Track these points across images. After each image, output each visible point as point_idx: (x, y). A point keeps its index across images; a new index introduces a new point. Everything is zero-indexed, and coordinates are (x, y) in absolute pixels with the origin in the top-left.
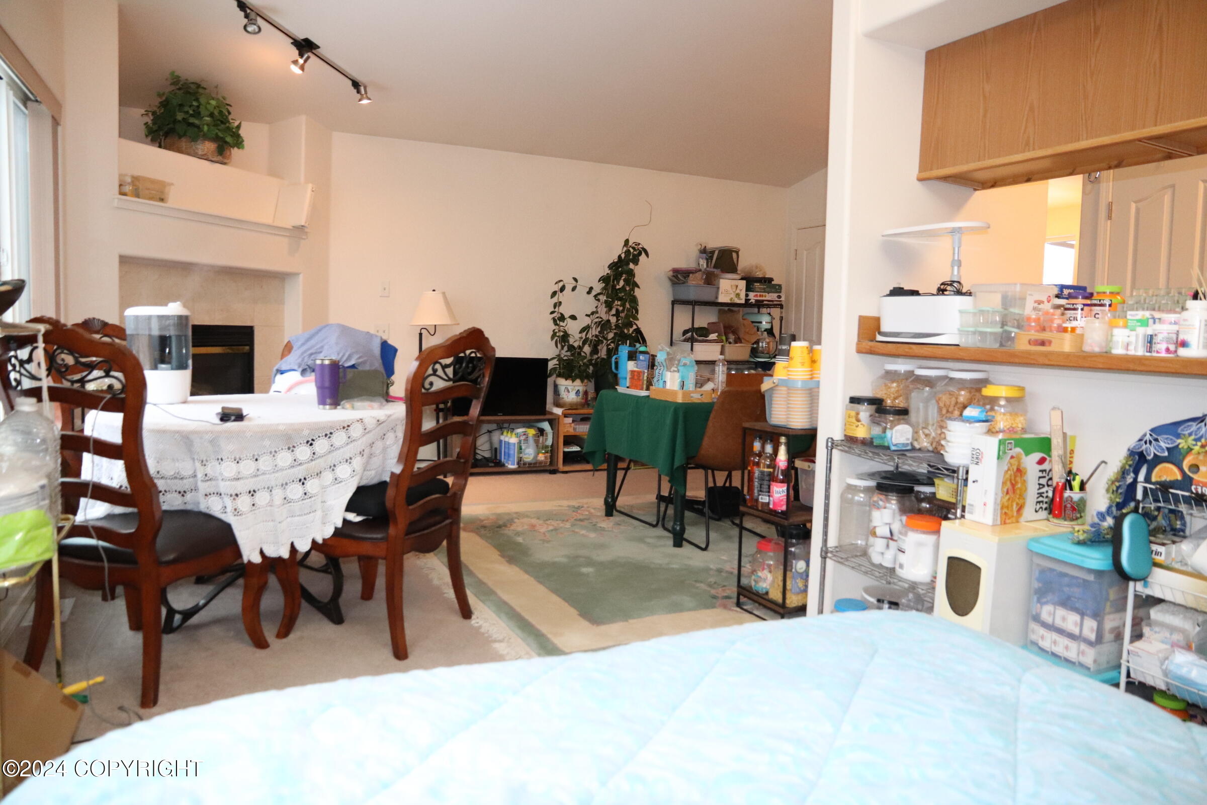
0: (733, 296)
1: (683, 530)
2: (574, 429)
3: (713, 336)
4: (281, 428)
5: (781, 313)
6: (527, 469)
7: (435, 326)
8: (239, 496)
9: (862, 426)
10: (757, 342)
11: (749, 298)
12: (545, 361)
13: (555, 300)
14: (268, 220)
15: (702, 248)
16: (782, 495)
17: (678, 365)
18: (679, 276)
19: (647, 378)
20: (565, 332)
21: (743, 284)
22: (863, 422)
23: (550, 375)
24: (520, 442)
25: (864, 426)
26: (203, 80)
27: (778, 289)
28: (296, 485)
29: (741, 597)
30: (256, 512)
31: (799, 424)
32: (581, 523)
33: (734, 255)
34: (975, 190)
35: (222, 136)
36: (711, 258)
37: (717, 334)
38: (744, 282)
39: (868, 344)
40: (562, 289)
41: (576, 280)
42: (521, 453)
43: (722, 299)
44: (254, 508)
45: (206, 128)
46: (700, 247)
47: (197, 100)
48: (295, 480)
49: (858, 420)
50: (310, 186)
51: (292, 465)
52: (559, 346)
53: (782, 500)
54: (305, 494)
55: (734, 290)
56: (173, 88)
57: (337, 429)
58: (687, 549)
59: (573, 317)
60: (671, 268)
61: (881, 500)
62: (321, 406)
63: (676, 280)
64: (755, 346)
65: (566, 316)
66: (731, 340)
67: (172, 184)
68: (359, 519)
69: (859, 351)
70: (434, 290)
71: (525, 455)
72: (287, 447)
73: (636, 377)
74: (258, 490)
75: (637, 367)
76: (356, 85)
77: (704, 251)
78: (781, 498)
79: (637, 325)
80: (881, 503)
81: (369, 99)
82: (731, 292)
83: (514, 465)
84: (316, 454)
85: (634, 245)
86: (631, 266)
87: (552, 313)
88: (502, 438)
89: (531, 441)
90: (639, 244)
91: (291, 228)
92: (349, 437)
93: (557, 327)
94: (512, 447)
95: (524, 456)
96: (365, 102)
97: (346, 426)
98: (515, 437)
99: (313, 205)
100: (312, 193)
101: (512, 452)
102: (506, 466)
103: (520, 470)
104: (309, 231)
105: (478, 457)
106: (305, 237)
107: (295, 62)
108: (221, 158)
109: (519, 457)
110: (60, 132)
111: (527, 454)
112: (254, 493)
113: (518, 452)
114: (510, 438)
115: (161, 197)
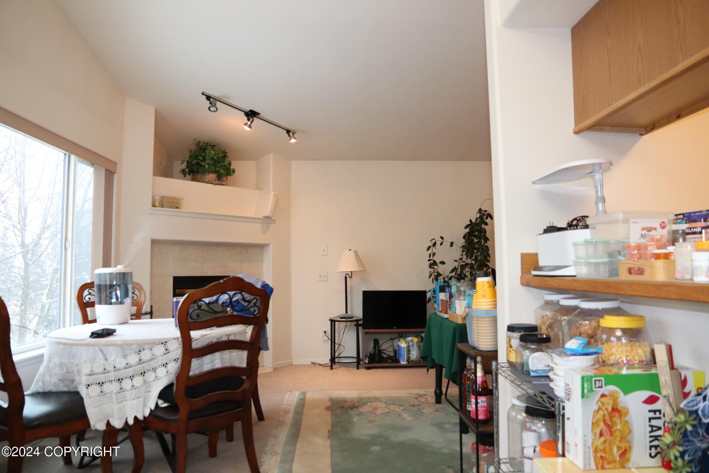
6: (411, 365)
7: (352, 272)
8: (90, 386)
9: (513, 352)
12: (424, 293)
13: (430, 251)
17: (464, 295)
20: (438, 272)
22: (514, 349)
23: (429, 302)
24: (408, 346)
28: (128, 380)
30: (103, 396)
31: (488, 347)
32: (412, 408)
34: (641, 135)
35: (218, 170)
40: (434, 245)
41: (442, 238)
42: (410, 354)
44: (102, 394)
45: (207, 166)
47: (204, 152)
49: (511, 347)
50: (272, 193)
51: (125, 367)
52: (434, 281)
53: (483, 411)
56: (196, 147)
57: (157, 344)
59: (443, 263)
65: (438, 262)
67: (183, 199)
68: (165, 405)
69: (522, 284)
70: (350, 250)
73: (443, 305)
74: (105, 382)
75: (446, 297)
76: (288, 132)
80: (529, 425)
81: (295, 139)
83: (404, 362)
84: (142, 360)
85: (483, 212)
86: (483, 226)
87: (429, 260)
88: (399, 343)
89: (415, 347)
90: (486, 211)
91: (263, 218)
93: (433, 270)
94: (403, 350)
95: (411, 356)
96: (293, 141)
97: (164, 342)
98: (406, 343)
99: (276, 204)
100: (274, 197)
101: (402, 353)
102: (399, 362)
103: (409, 365)
104: (275, 219)
105: (385, 356)
106: (273, 223)
107: (246, 124)
108: (220, 182)
109: (408, 356)
110: (116, 176)
111: (412, 354)
112: (102, 384)
113: (407, 353)
114: (402, 344)
115: (177, 206)
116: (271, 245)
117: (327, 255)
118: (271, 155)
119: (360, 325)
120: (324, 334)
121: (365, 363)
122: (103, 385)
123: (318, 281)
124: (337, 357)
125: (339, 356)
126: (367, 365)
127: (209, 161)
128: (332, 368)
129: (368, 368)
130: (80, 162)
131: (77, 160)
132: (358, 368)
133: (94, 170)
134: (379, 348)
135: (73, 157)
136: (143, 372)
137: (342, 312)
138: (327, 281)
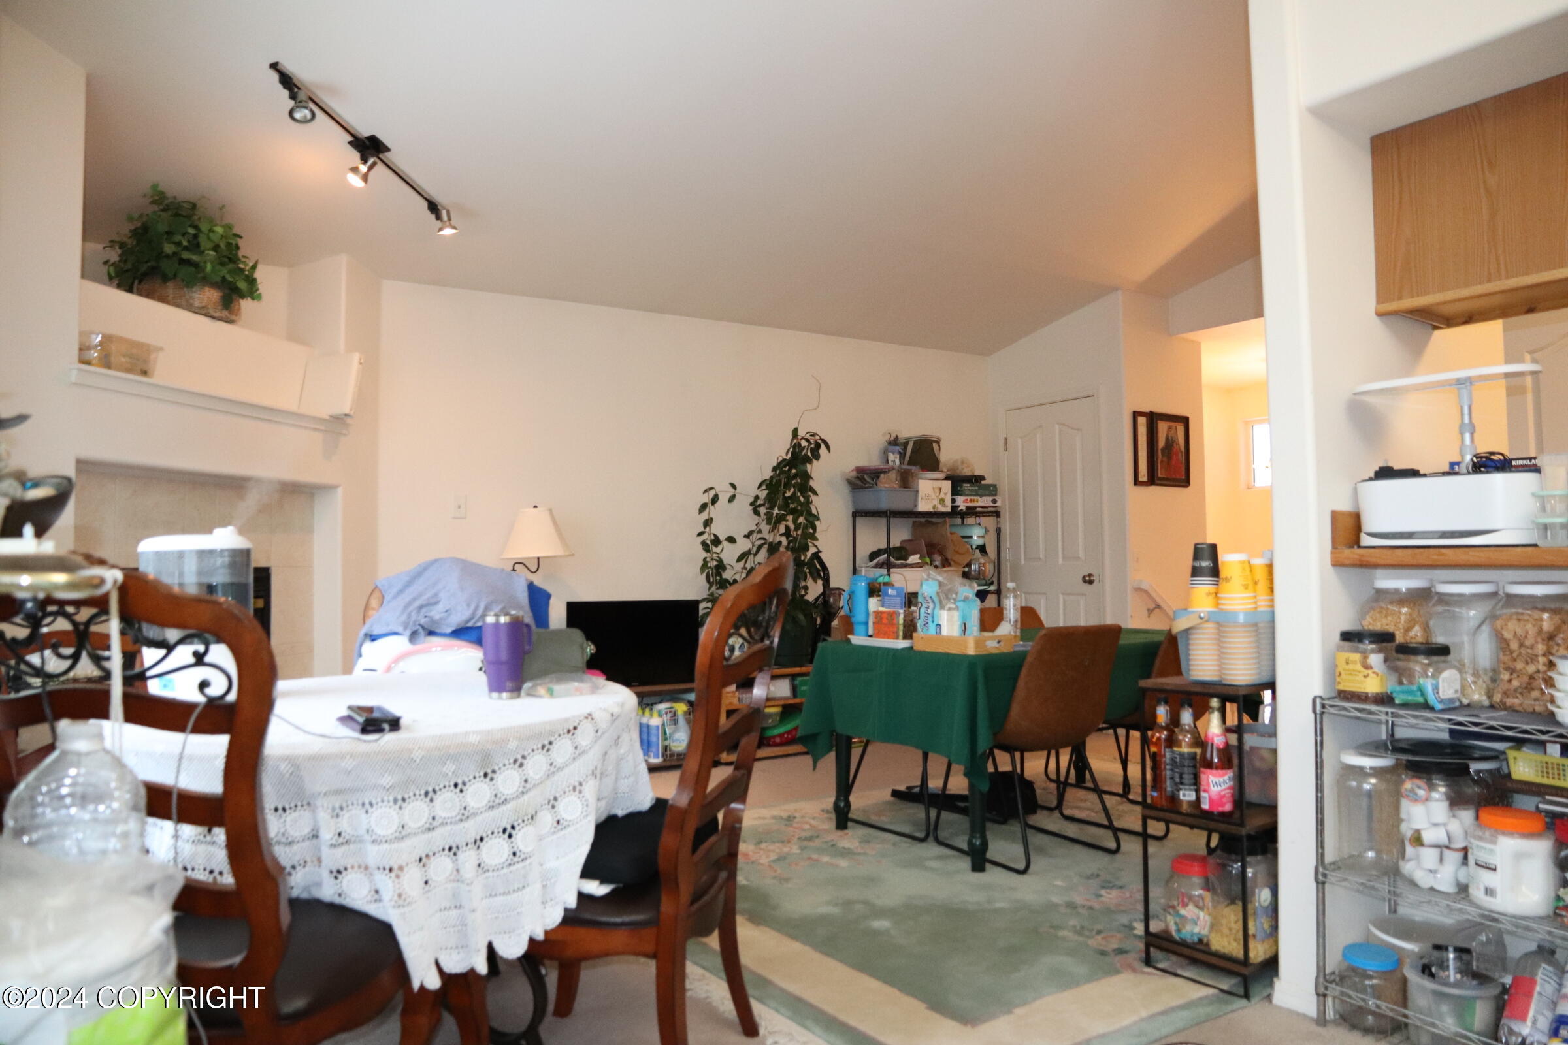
0: (936, 502)
1: (985, 845)
2: (740, 700)
3: (914, 559)
4: (473, 739)
5: (998, 523)
6: (675, 762)
7: (538, 559)
8: (405, 869)
9: (1374, 676)
10: (969, 565)
11: (956, 504)
12: (694, 604)
13: (705, 516)
14: (292, 406)
15: (893, 438)
16: (1223, 787)
17: (955, 600)
18: (866, 477)
19: (904, 621)
20: (720, 561)
21: (947, 485)
22: (1376, 670)
24: (664, 724)
25: (1377, 674)
26: (204, 197)
27: (992, 490)
28: (497, 840)
29: (1152, 949)
30: (429, 894)
33: (935, 446)
34: (1436, 328)
36: (905, 449)
37: (918, 556)
38: (949, 483)
39: (1353, 554)
40: (715, 500)
41: (734, 486)
42: (667, 740)
43: (923, 507)
44: (426, 888)
45: (209, 267)
46: (888, 436)
47: (195, 225)
48: (496, 831)
49: (1368, 667)
50: (356, 357)
51: (491, 804)
52: (711, 581)
53: (1224, 796)
54: (514, 854)
55: (937, 495)
57: (559, 735)
58: (992, 875)
59: (731, 540)
60: (853, 468)
61: (1419, 787)
62: (495, 695)
63: (860, 483)
64: (966, 569)
65: (722, 537)
66: (937, 563)
67: (161, 349)
68: (604, 890)
69: (1337, 564)
70: (535, 507)
71: (673, 742)
72: (482, 774)
73: (885, 621)
74: (434, 854)
75: (883, 606)
76: (433, 207)
77: (894, 442)
78: (1222, 793)
79: (816, 546)
80: (1422, 793)
81: (454, 228)
82: (933, 496)
83: (658, 757)
84: (529, 780)
85: (808, 436)
86: (806, 466)
87: (700, 534)
89: (682, 723)
90: (816, 434)
91: (327, 418)
92: (576, 748)
93: (709, 554)
94: (653, 732)
95: (672, 744)
96: (448, 232)
97: (571, 727)
98: (659, 716)
100: (361, 366)
101: (654, 739)
103: (668, 764)
104: (354, 422)
107: (355, 170)
108: (224, 312)
109: (664, 745)
111: (677, 740)
113: (664, 737)
114: (651, 717)
115: (144, 368)
116: (340, 490)
117: (465, 518)
118: (344, 259)
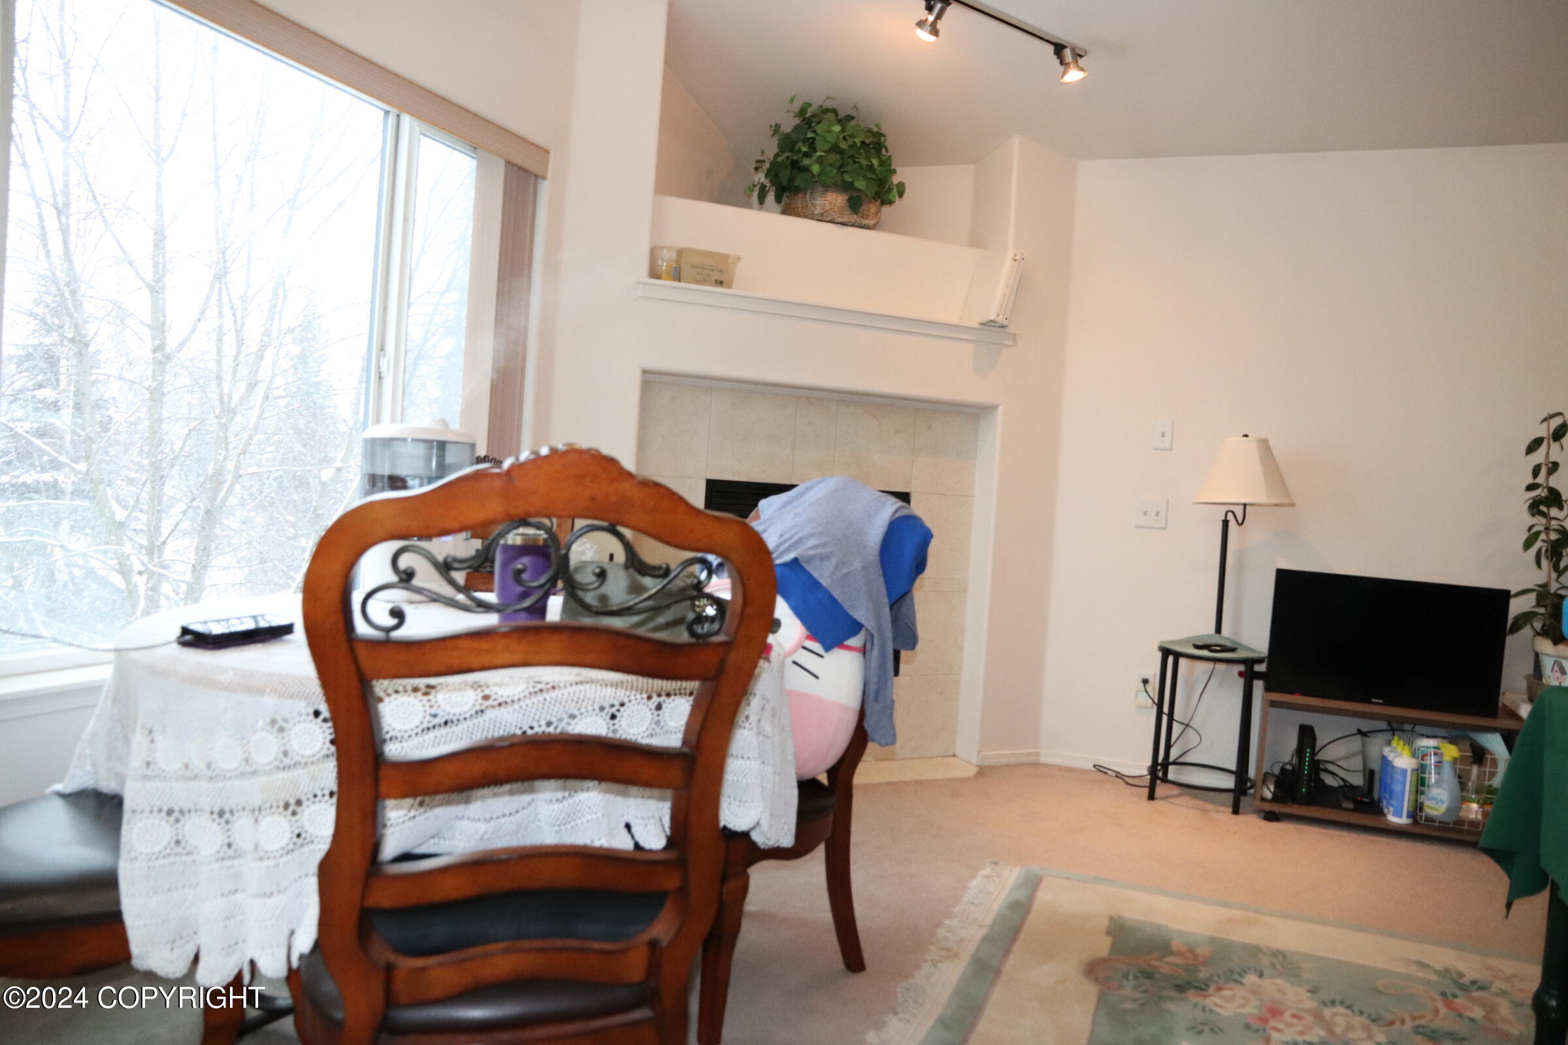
6: (1426, 832)
7: (1245, 505)
12: (1500, 597)
13: (1538, 457)
23: (1515, 630)
24: (1421, 770)
30: (182, 858)
35: (850, 180)
40: (1558, 434)
42: (1423, 793)
44: (179, 849)
47: (814, 131)
50: (1011, 254)
51: (243, 769)
52: (1544, 562)
56: (795, 118)
65: (1565, 495)
67: (739, 259)
70: (1246, 436)
71: (1429, 799)
76: (1059, 48)
81: (1080, 69)
83: (1401, 816)
87: (1530, 487)
88: (1386, 751)
89: (1448, 773)
91: (977, 326)
93: (1542, 520)
94: (1398, 777)
95: (1427, 803)
96: (1073, 76)
98: (1413, 755)
99: (1021, 285)
100: (1016, 264)
101: (1397, 788)
102: (1384, 815)
103: (1417, 830)
104: (1016, 331)
105: (1329, 781)
106: (1011, 343)
107: (920, 21)
108: (855, 217)
109: (1416, 801)
110: (545, 188)
111: (1433, 798)
112: (180, 816)
113: (1414, 789)
114: (1400, 755)
115: (719, 279)
116: (1000, 409)
117: (1171, 449)
118: (1016, 143)
119: (1259, 676)
120: (1142, 685)
121: (1263, 799)
122: (183, 820)
123: (1137, 527)
124: (1174, 763)
125: (1181, 760)
126: (1268, 807)
127: (823, 154)
128: (1151, 797)
129: (1271, 817)
130: (426, 136)
131: (417, 129)
132: (1236, 811)
133: (477, 163)
134: (1313, 754)
135: (406, 119)
136: (292, 801)
137: (1204, 628)
138: (1165, 529)
